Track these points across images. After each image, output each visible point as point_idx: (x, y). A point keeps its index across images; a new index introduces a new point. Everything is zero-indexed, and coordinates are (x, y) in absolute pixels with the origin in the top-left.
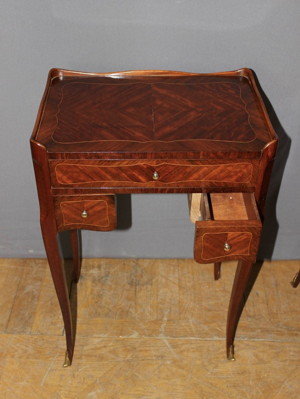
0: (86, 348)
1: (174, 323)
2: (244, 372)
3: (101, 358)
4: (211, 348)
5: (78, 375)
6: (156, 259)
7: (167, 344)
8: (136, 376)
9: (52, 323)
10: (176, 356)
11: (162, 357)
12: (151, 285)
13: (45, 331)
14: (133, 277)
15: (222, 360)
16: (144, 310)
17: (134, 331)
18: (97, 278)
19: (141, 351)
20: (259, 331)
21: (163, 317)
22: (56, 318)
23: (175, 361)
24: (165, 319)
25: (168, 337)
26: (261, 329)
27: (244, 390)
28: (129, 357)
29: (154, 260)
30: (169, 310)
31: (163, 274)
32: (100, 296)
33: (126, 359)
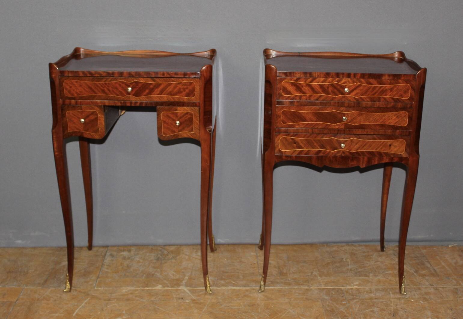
0: (114, 295)
1: (194, 279)
2: (253, 305)
3: (128, 300)
4: (226, 293)
5: (106, 309)
6: (181, 245)
7: (188, 291)
8: (158, 308)
9: (85, 282)
10: (194, 298)
11: (182, 298)
12: (176, 260)
13: (79, 286)
14: (159, 256)
15: (235, 299)
16: (168, 273)
17: (157, 285)
18: (127, 257)
19: (163, 295)
20: (270, 283)
21: (184, 277)
22: (89, 279)
23: (193, 300)
24: (187, 278)
25: (188, 288)
26: (271, 282)
27: (253, 315)
28: (153, 299)
29: (179, 246)
30: (190, 273)
31: (188, 254)
32: (129, 267)
33: (150, 300)
